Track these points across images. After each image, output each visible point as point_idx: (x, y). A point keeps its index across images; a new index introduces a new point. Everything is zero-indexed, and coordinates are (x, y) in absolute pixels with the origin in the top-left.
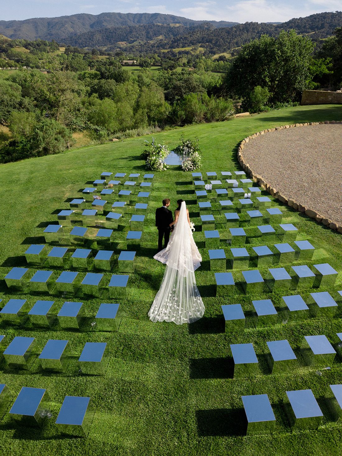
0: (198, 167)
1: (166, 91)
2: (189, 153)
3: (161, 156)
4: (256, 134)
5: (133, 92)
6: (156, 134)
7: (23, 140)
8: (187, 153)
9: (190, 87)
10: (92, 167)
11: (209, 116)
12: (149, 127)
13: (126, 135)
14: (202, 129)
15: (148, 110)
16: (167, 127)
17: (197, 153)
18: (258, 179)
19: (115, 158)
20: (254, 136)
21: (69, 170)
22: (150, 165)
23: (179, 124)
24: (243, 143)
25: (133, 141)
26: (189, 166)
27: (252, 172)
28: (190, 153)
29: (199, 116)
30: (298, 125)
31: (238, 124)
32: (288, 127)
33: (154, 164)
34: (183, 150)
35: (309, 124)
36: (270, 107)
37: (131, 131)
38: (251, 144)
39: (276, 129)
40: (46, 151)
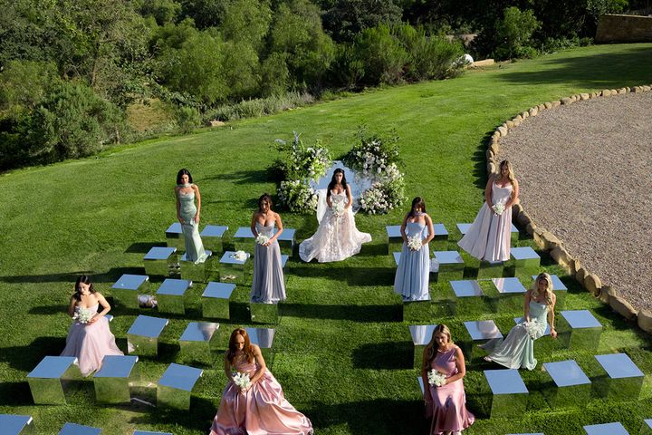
0: (398, 203)
1: (325, 12)
2: (376, 166)
3: (314, 173)
4: (522, 115)
5: (259, 18)
6: (304, 110)
7: (26, 120)
8: (371, 167)
9: (370, 4)
10: (152, 200)
11: (413, 69)
12: (288, 94)
13: (240, 112)
14: (402, 101)
15: (289, 54)
16: (328, 94)
17: (394, 165)
18: (547, 243)
19: (209, 174)
20: (518, 121)
21: (98, 207)
22: (288, 199)
23: (353, 86)
24: (496, 137)
25: (254, 126)
26: (377, 203)
27: (530, 222)
28: (379, 166)
29: (394, 68)
30: (607, 92)
31: (477, 89)
32: (586, 96)
33: (295, 197)
34: (363, 160)
35: (629, 89)
36: (536, 48)
37: (251, 102)
38: (515, 141)
39: (562, 103)
40: (62, 153)
